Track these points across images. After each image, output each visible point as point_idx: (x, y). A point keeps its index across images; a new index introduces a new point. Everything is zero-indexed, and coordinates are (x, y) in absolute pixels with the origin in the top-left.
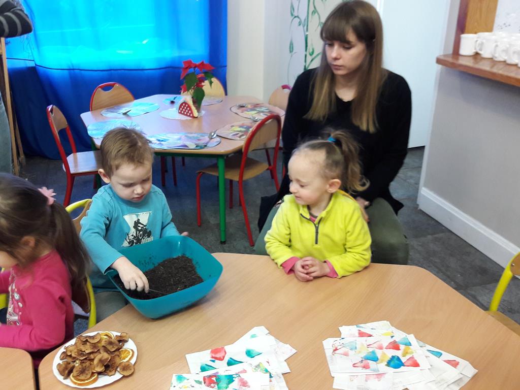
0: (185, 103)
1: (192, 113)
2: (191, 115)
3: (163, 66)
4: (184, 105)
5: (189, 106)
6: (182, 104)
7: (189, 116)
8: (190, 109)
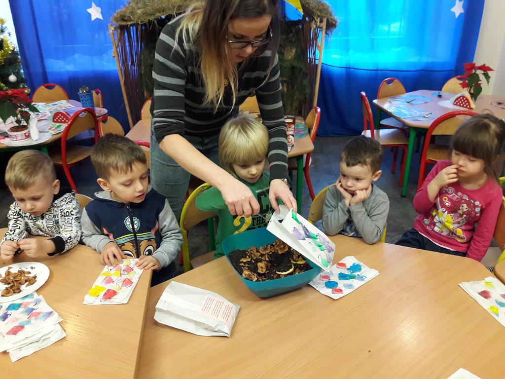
0: (463, 97)
1: (469, 104)
2: (468, 107)
3: (418, 69)
4: (461, 98)
5: (467, 99)
6: (459, 97)
7: (466, 107)
8: (468, 102)
